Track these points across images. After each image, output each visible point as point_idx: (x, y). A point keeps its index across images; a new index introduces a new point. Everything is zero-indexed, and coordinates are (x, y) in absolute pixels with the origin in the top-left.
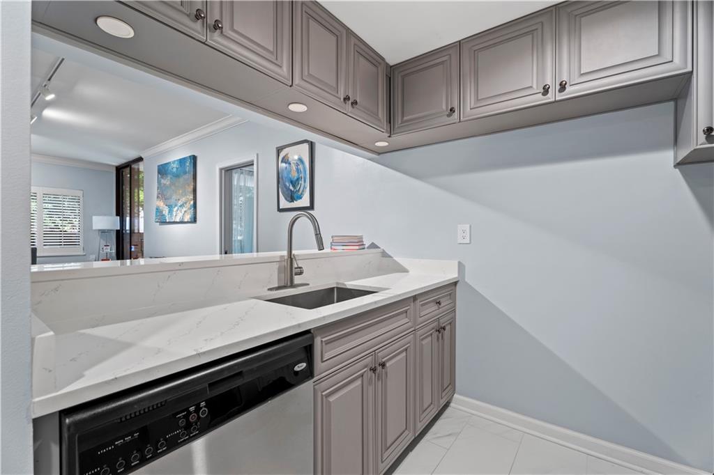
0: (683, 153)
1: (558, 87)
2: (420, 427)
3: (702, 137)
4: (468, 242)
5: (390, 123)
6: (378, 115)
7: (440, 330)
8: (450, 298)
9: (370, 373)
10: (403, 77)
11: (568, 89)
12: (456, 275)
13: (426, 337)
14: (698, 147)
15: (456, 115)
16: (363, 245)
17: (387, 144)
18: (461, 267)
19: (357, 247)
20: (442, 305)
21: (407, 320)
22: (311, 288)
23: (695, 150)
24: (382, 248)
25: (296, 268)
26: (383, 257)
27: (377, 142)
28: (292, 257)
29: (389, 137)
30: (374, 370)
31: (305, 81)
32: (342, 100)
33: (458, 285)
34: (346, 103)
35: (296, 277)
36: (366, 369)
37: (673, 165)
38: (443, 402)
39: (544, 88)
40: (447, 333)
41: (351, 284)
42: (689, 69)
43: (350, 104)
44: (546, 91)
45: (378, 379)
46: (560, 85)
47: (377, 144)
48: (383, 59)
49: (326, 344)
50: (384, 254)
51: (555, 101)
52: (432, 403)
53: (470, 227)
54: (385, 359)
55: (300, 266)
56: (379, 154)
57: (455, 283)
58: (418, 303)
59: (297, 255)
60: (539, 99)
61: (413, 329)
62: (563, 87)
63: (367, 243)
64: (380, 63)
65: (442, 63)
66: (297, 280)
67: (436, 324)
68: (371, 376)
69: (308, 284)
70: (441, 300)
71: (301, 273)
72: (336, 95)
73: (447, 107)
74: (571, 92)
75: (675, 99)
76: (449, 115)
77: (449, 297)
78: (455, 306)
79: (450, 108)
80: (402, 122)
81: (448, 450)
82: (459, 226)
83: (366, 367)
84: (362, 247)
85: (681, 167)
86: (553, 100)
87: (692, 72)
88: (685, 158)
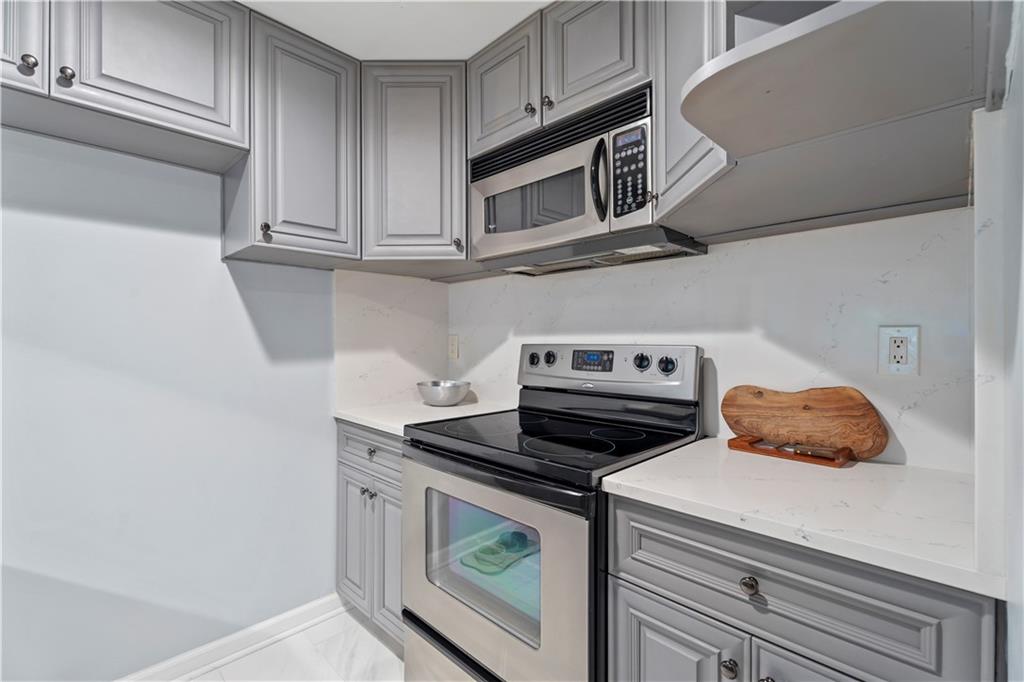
0: (234, 248)
1: (56, 73)
3: (259, 234)
11: (76, 87)
14: (256, 243)
23: (253, 246)
37: (220, 258)
39: (23, 59)
42: (246, 145)
44: (27, 68)
46: (63, 70)
51: (49, 97)
62: (66, 79)
74: (77, 92)
75: (223, 175)
85: (231, 262)
86: (45, 92)
87: (249, 151)
88: (236, 253)
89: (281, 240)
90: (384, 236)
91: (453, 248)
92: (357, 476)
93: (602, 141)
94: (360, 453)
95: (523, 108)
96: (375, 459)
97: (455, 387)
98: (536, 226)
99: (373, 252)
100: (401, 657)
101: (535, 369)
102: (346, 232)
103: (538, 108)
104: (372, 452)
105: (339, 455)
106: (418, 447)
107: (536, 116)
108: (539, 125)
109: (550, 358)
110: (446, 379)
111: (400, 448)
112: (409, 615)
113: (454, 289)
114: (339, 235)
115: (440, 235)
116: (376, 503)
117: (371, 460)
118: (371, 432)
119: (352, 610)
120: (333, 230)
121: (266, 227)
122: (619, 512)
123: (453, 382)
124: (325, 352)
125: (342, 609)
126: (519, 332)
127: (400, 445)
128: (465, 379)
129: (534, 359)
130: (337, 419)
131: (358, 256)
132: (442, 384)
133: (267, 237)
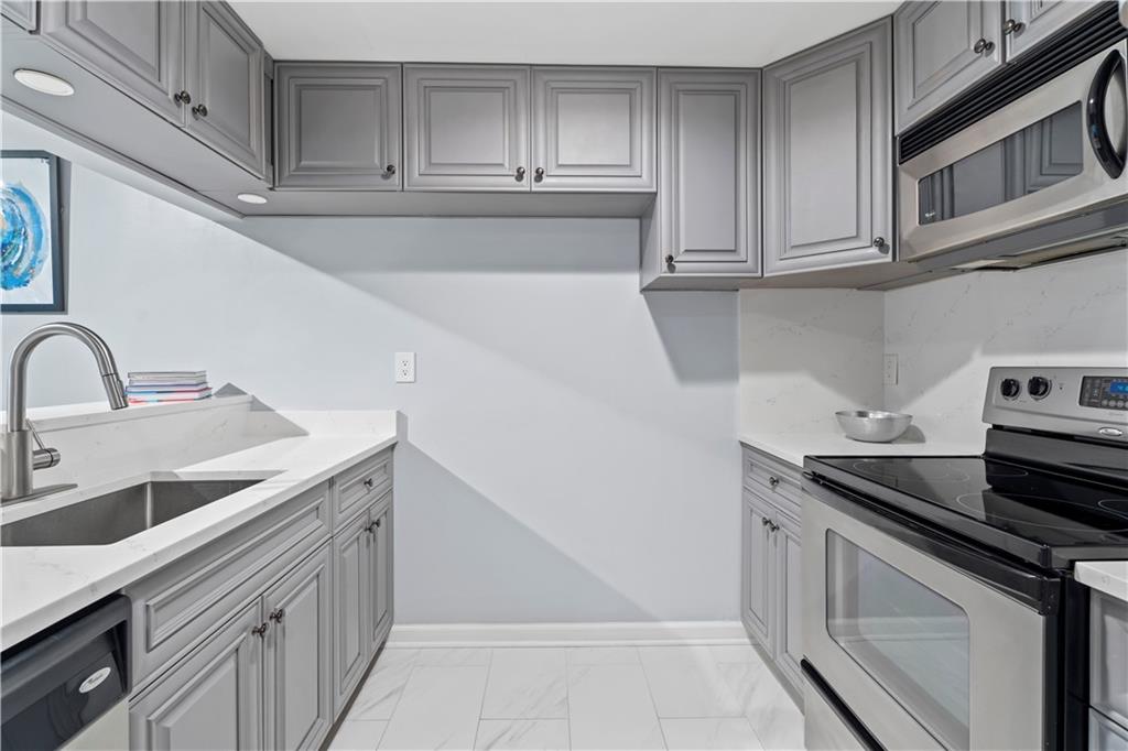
0: (649, 279)
1: (534, 174)
2: (341, 703)
3: (665, 265)
4: (412, 380)
5: (273, 163)
6: (249, 145)
7: (371, 527)
8: (385, 472)
9: (255, 640)
10: (300, 89)
11: (546, 180)
12: (394, 434)
13: (350, 545)
14: (663, 275)
15: (396, 177)
16: (207, 389)
17: (264, 201)
18: (401, 419)
19: (196, 395)
20: (375, 484)
21: (319, 522)
22: (81, 493)
23: (660, 277)
24: (249, 393)
25: (35, 453)
26: (252, 410)
27: (242, 193)
28: (24, 427)
29: (271, 189)
30: (260, 631)
31: (72, 29)
32: (171, 96)
33: (397, 447)
34: (179, 106)
35: (35, 472)
36: (245, 634)
37: (639, 290)
38: (375, 646)
39: (518, 171)
40: (380, 531)
41: (189, 472)
42: (655, 190)
43: (190, 110)
44: (520, 176)
45: (269, 646)
46: (537, 171)
47: (240, 197)
48: (260, 43)
49: (156, 611)
50: (256, 405)
51: (531, 192)
52: (359, 654)
53: (415, 355)
54: (282, 602)
55: (47, 447)
56: (244, 215)
57: (393, 447)
58: (337, 488)
59: (38, 422)
60: (510, 184)
61: (329, 535)
62: (539, 176)
63: (215, 385)
64: (254, 49)
65: (373, 87)
66: (39, 479)
67: (365, 518)
68: (256, 646)
69: (75, 486)
70: (373, 477)
71: (53, 462)
72: (157, 83)
73: (382, 164)
74: (548, 183)
75: (640, 217)
76: (386, 177)
77: (382, 472)
78: (392, 484)
79: (386, 166)
80: (297, 169)
81: (389, 720)
82: (397, 354)
83: (245, 629)
84: (206, 393)
85: (647, 293)
86: (528, 189)
87: (656, 194)
88: (650, 285)
89: (684, 269)
90: (788, 247)
91: (874, 250)
92: (763, 506)
93: (1116, 54)
94: (761, 481)
95: (972, 48)
96: (778, 489)
97: (890, 419)
98: (1030, 192)
99: (776, 267)
100: (803, 712)
101: (1011, 402)
102: (746, 250)
103: (997, 42)
104: (774, 482)
105: (744, 481)
106: (818, 482)
107: (995, 52)
108: (1000, 63)
109: (1039, 387)
110: (876, 409)
111: (798, 479)
112: (807, 667)
113: (891, 298)
114: (739, 254)
115: (857, 237)
116: (779, 537)
117: (773, 490)
118: (772, 459)
119: (757, 646)
120: (731, 251)
121: (670, 259)
122: (1109, 619)
123: (887, 414)
124: (729, 373)
125: (747, 640)
126: (988, 351)
127: (799, 476)
128: (905, 412)
129: (1009, 388)
130: (742, 443)
131: (759, 274)
132: (871, 415)
133: (671, 268)
